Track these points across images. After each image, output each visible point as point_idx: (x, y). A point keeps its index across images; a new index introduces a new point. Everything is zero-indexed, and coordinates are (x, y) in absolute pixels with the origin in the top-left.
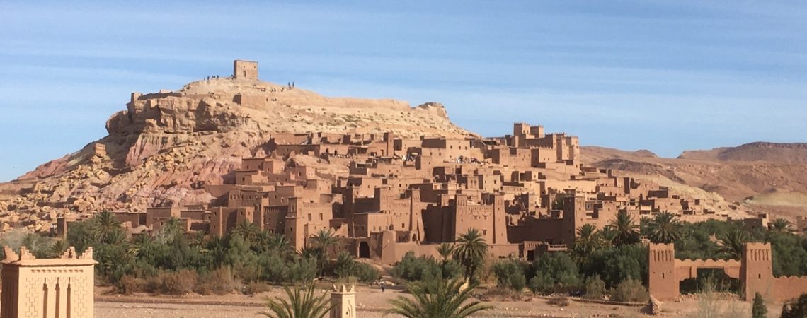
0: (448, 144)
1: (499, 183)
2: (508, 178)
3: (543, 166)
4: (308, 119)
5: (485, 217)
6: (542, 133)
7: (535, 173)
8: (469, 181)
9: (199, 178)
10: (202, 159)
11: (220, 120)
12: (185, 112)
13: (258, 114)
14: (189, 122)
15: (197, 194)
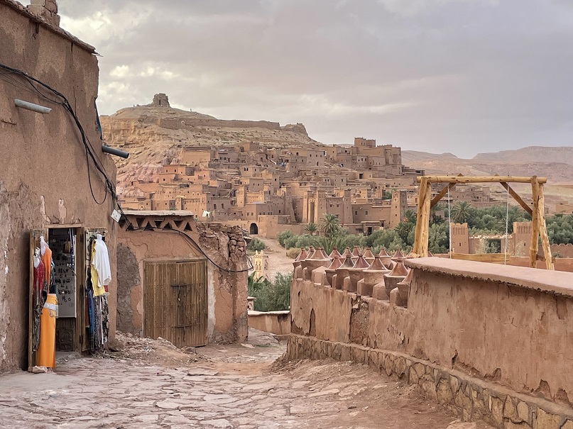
1: (345, 181)
3: (375, 168)
4: (208, 136)
5: (338, 206)
7: (370, 174)
9: (132, 179)
10: (134, 165)
11: (144, 137)
12: (118, 131)
13: (172, 133)
14: (122, 138)
15: (132, 190)
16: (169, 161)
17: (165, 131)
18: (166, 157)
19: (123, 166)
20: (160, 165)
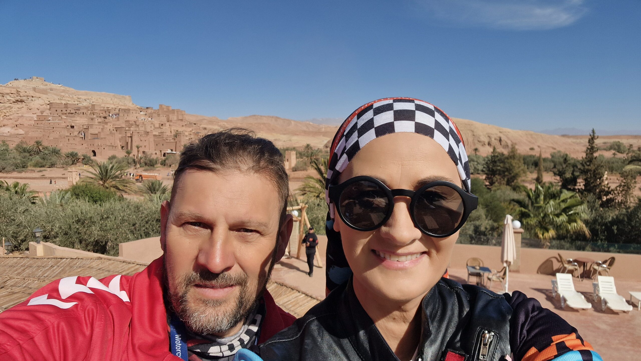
0: (131, 112)
1: (153, 128)
2: (157, 126)
3: (171, 121)
6: (171, 109)
7: (168, 124)
8: (140, 126)
9: (17, 123)
10: (18, 115)
11: (24, 98)
12: (8, 94)
13: (44, 96)
14: (11, 99)
15: (16, 130)
16: (42, 112)
17: (38, 95)
18: (39, 111)
19: (11, 115)
20: (35, 116)
